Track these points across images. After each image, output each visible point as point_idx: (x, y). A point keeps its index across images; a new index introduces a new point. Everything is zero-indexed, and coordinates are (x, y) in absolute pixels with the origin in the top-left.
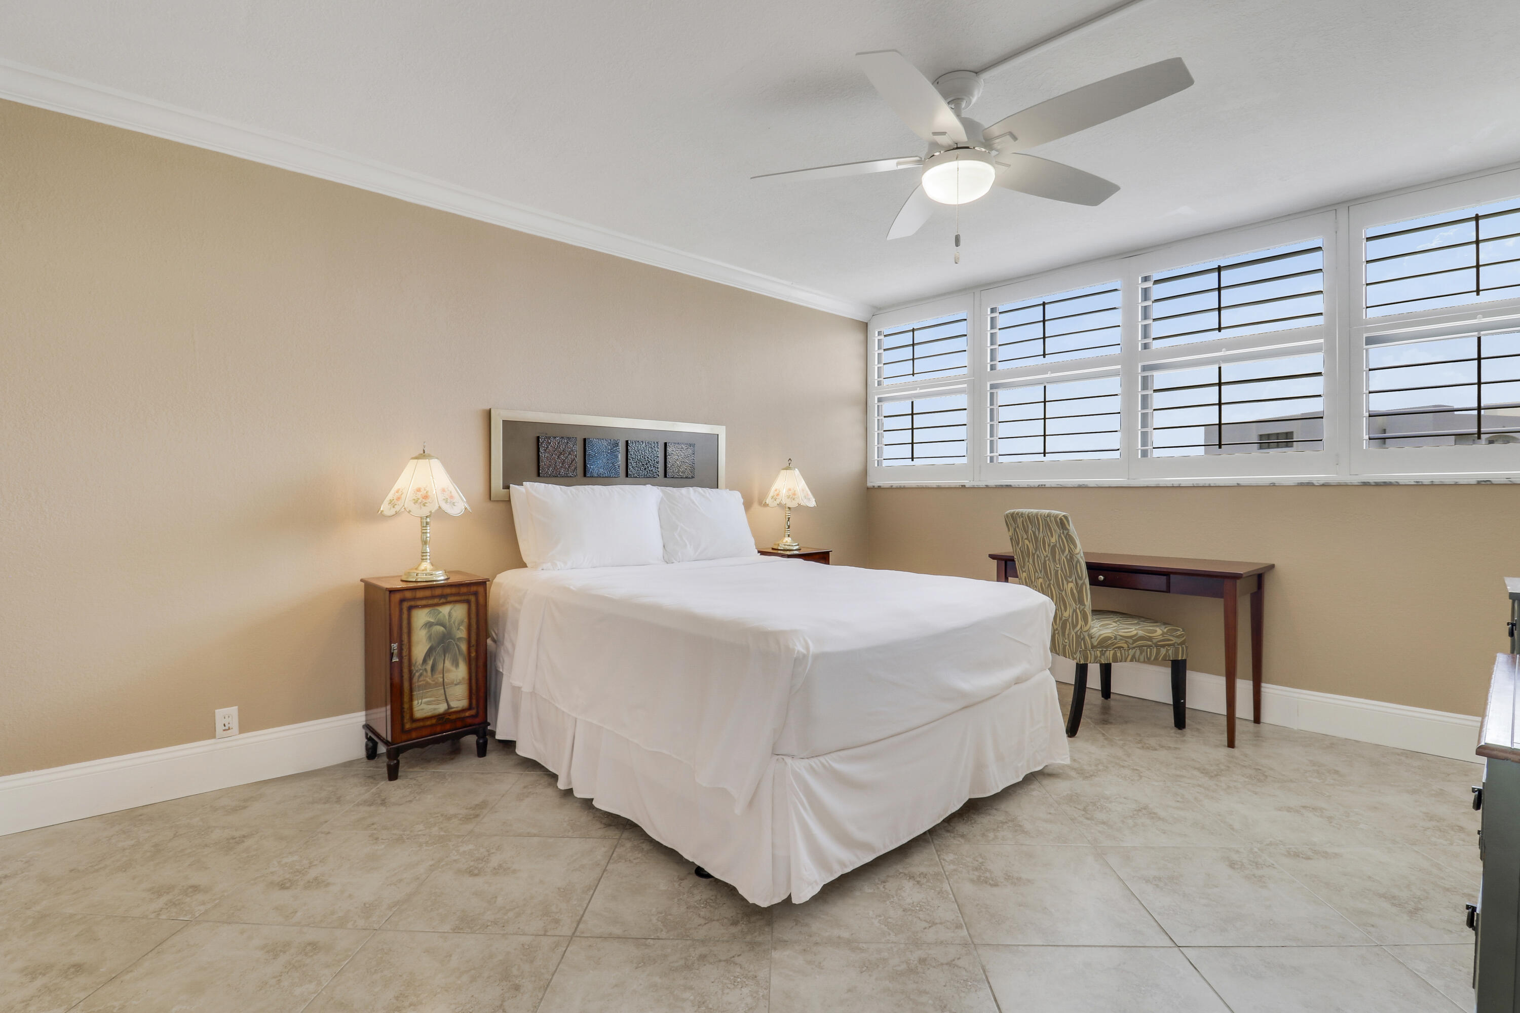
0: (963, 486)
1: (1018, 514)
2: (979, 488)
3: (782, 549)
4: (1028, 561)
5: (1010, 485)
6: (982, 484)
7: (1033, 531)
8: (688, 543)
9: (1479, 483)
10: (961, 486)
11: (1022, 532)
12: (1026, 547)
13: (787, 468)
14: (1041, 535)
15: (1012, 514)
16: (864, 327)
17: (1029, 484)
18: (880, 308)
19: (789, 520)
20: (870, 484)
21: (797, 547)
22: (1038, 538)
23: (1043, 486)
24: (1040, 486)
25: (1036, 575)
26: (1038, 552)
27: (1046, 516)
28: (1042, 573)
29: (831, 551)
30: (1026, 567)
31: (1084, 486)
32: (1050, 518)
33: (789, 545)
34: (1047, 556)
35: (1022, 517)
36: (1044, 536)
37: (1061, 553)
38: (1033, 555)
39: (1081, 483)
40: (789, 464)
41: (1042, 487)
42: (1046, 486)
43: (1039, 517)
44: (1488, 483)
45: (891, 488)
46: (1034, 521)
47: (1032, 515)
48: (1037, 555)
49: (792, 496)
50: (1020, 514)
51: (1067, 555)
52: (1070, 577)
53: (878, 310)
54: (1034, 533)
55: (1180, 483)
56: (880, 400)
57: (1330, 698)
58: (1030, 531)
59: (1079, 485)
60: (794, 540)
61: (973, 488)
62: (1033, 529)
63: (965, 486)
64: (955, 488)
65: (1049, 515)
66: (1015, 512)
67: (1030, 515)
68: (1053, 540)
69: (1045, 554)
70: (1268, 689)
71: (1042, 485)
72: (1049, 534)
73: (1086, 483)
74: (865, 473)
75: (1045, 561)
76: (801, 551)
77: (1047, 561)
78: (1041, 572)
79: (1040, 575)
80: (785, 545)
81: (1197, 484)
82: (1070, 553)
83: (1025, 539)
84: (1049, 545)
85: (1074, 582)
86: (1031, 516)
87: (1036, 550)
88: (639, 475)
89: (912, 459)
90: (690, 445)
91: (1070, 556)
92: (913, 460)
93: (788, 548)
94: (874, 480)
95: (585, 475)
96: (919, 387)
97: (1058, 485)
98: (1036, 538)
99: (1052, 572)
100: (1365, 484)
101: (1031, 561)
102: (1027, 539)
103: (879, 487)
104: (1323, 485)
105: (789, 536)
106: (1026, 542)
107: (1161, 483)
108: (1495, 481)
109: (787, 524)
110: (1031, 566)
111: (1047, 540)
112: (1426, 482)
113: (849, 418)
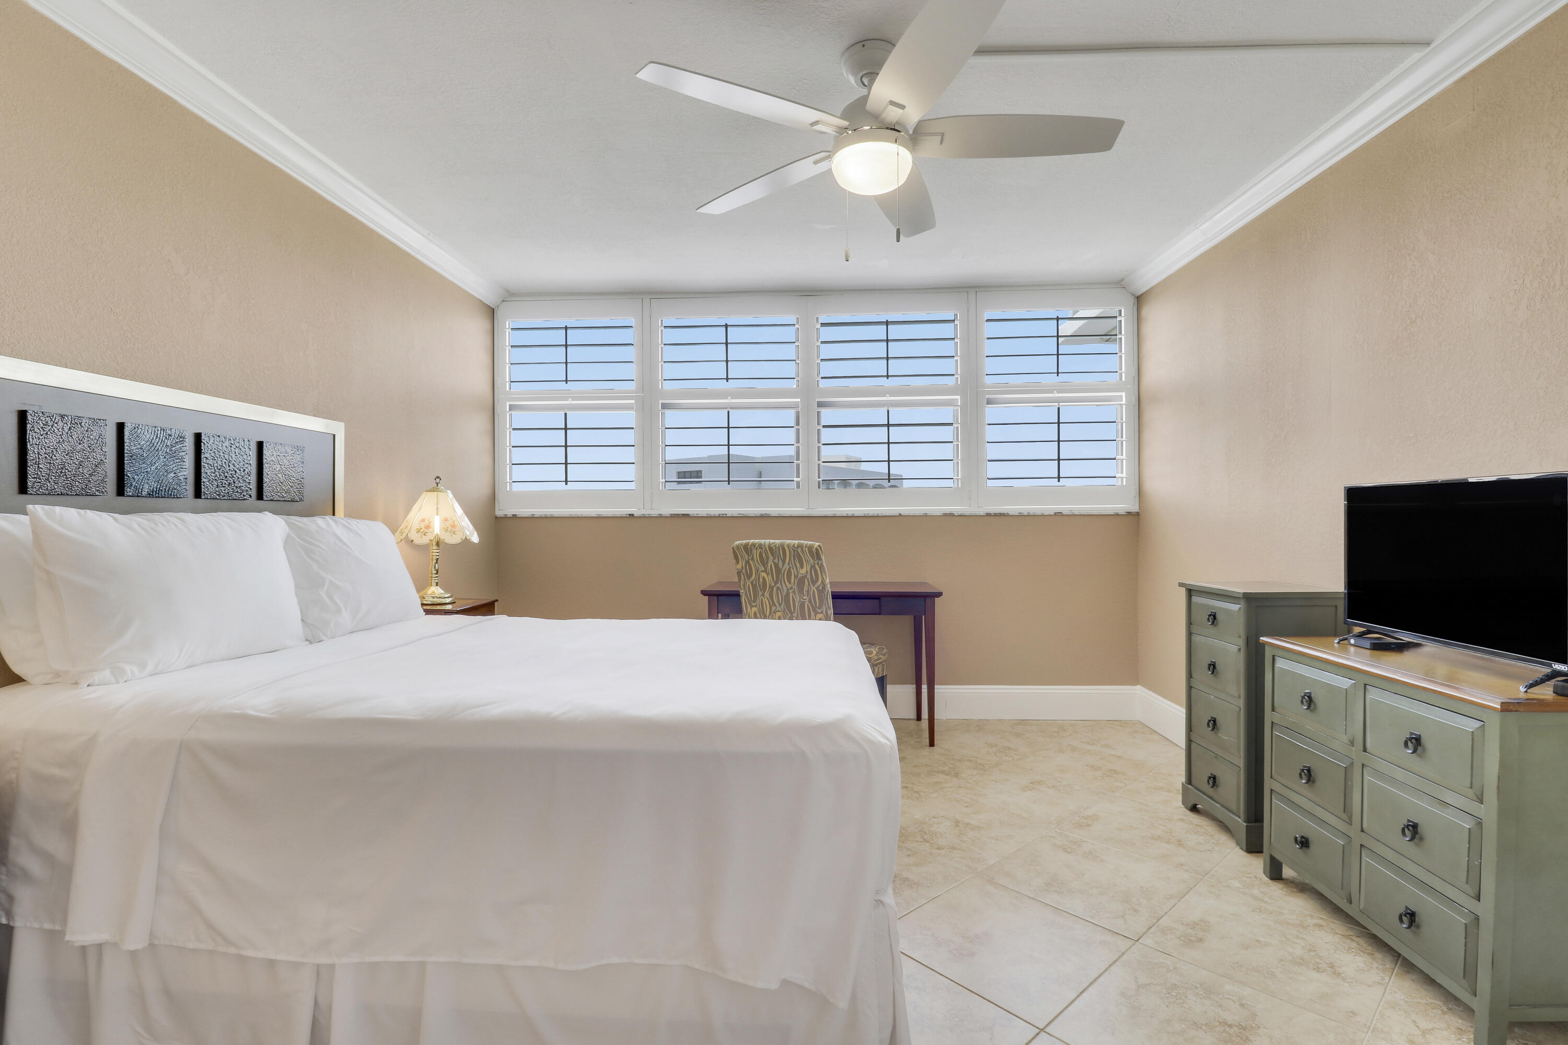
0: (631, 515)
1: (754, 545)
2: (650, 517)
3: (430, 603)
4: (763, 595)
5: (688, 514)
6: (654, 513)
7: (774, 563)
8: (341, 605)
9: (1056, 514)
10: (628, 516)
11: (757, 565)
12: (761, 580)
13: (435, 489)
14: (786, 566)
15: (746, 547)
16: (491, 312)
17: (708, 513)
18: (514, 294)
19: (437, 563)
20: (499, 513)
21: (450, 599)
22: (781, 570)
23: (724, 516)
24: (721, 515)
25: (773, 609)
26: (779, 585)
27: (796, 546)
28: (782, 607)
29: (497, 601)
30: (758, 602)
31: (766, 515)
32: (802, 550)
33: (440, 598)
34: (791, 588)
35: (762, 548)
36: (790, 568)
37: (811, 583)
38: (771, 588)
39: (763, 513)
40: (437, 484)
41: (722, 517)
42: (727, 515)
43: (786, 548)
44: (1060, 514)
45: (532, 518)
46: (778, 552)
47: (775, 546)
48: (778, 588)
49: (451, 528)
50: (757, 545)
51: (820, 585)
52: (820, 607)
53: (511, 295)
54: (776, 565)
55: (853, 513)
56: (512, 408)
57: (986, 689)
58: (770, 563)
59: (761, 514)
60: (446, 590)
61: (643, 517)
62: (776, 561)
63: (633, 515)
64: (621, 517)
65: (800, 546)
66: (749, 543)
67: (772, 546)
68: (803, 571)
69: (789, 586)
70: (938, 689)
71: (723, 514)
72: (798, 565)
73: (768, 513)
74: (493, 498)
75: (788, 594)
76: (455, 605)
77: (791, 594)
78: (780, 605)
79: (778, 608)
80: (433, 597)
81: (868, 514)
82: (823, 584)
83: (762, 571)
84: (796, 577)
85: (824, 613)
86: (774, 548)
87: (776, 583)
88: (218, 495)
89: (566, 482)
90: (298, 448)
91: (822, 587)
92: (566, 484)
93: (439, 601)
94: (505, 509)
95: (120, 491)
96: (570, 397)
97: (740, 514)
98: (778, 570)
99: (797, 604)
100: (988, 515)
101: (767, 594)
102: (765, 571)
103: (514, 516)
104: (960, 516)
105: (437, 584)
106: (764, 574)
107: (837, 513)
108: (1065, 513)
109: (435, 567)
110: (766, 601)
111: (793, 571)
112: (1025, 513)
113: (477, 424)
